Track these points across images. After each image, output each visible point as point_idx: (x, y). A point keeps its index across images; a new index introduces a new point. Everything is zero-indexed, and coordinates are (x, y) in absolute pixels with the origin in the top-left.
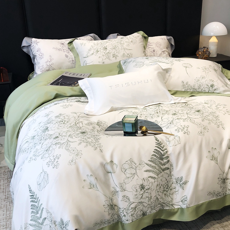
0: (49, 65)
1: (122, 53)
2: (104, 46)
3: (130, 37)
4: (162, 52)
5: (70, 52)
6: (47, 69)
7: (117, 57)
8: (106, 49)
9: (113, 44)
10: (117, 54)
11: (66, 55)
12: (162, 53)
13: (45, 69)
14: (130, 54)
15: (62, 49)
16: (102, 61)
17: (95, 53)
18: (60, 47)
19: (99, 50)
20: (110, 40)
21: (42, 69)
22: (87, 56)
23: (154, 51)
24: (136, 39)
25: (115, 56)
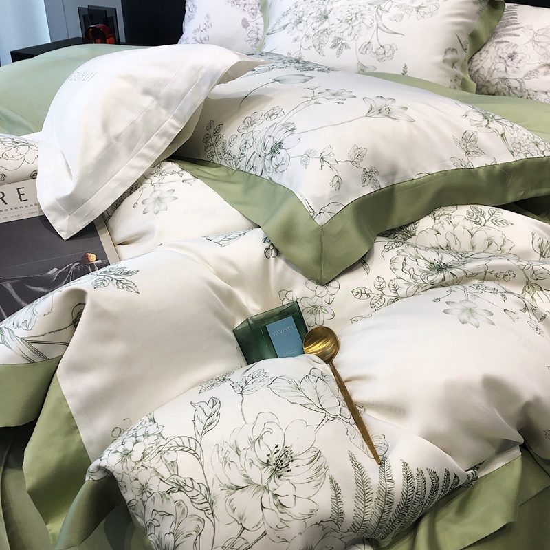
1: (362, 40)
5: (259, 14)
8: (326, 17)
10: (347, 39)
11: (244, 20)
17: (292, 26)
25: (338, 45)
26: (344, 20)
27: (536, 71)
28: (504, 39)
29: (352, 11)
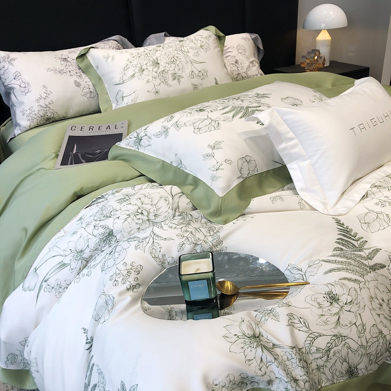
0: (44, 105)
1: (188, 71)
2: (152, 59)
3: (197, 39)
4: (250, 64)
5: (84, 76)
6: (42, 113)
7: (181, 79)
8: (158, 63)
9: (168, 54)
11: (75, 82)
13: (37, 113)
15: (65, 70)
16: (154, 90)
17: (138, 74)
18: (62, 67)
19: (144, 67)
20: (160, 46)
21: (31, 115)
22: (122, 82)
23: (237, 62)
24: (207, 41)
26: (170, 63)
27: (249, 66)
28: (227, 54)
29: (169, 56)
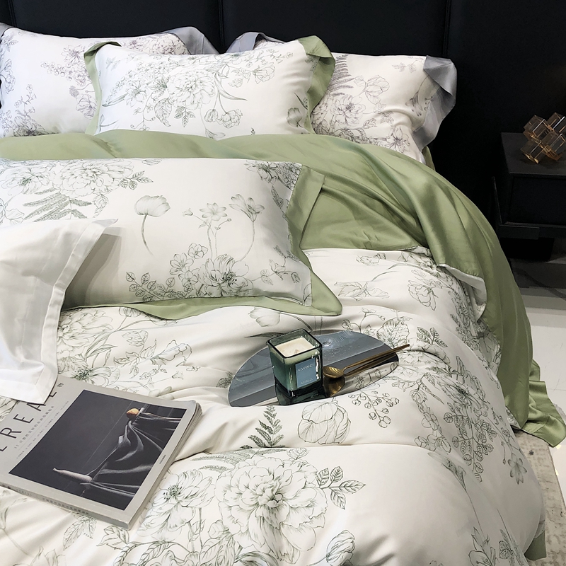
0: (23, 113)
1: (206, 108)
4: (376, 116)
8: (165, 86)
10: (190, 108)
11: (72, 89)
12: (379, 118)
13: (13, 121)
14: (232, 114)
16: (141, 125)
17: (129, 97)
21: (7, 121)
22: (107, 104)
23: (349, 108)
25: (182, 114)
26: (184, 89)
27: (373, 119)
28: (339, 91)
